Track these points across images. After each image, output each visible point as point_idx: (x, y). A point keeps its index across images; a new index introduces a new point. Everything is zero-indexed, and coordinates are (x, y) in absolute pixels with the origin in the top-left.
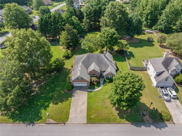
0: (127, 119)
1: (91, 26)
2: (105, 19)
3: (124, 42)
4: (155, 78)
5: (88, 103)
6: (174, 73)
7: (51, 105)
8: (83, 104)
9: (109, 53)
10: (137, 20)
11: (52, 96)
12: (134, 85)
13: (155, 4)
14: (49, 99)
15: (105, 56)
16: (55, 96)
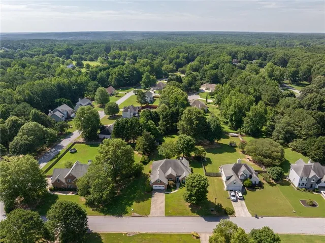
0: (198, 213)
1: (167, 129)
2: (181, 123)
3: (200, 148)
4: (225, 182)
5: (166, 202)
6: (243, 178)
7: (134, 203)
8: (161, 203)
9: (185, 159)
10: (214, 125)
11: (134, 197)
12: (200, 183)
13: (238, 105)
14: (133, 199)
15: (181, 162)
16: (137, 196)
